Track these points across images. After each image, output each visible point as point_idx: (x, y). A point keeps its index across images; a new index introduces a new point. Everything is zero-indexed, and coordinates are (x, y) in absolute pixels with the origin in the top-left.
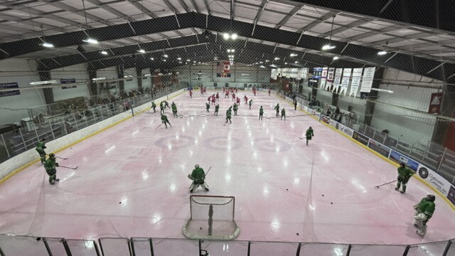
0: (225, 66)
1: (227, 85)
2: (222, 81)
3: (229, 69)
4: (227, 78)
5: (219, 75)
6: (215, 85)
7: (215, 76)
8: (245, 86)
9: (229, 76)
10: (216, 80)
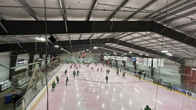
0: (84, 54)
1: (83, 62)
2: (81, 60)
3: (85, 55)
4: (83, 59)
5: (79, 57)
6: (78, 61)
7: (78, 58)
8: (91, 62)
9: (84, 58)
10: (78, 59)
